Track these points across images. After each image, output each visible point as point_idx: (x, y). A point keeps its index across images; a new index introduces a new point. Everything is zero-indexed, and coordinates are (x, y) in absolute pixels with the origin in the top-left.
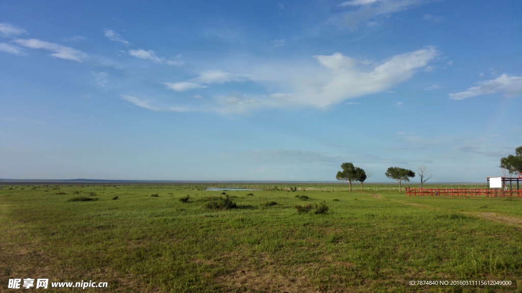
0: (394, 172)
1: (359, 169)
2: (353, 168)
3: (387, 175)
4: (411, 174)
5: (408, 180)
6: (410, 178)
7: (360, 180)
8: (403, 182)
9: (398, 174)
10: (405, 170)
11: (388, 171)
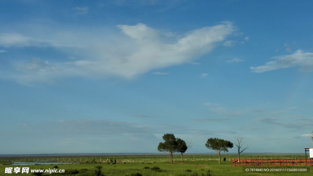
0: (214, 143)
1: (180, 140)
2: (175, 139)
3: (207, 146)
4: (230, 145)
5: (227, 151)
6: (229, 149)
7: (181, 152)
8: (222, 152)
9: (217, 145)
10: (223, 140)
11: (208, 142)
